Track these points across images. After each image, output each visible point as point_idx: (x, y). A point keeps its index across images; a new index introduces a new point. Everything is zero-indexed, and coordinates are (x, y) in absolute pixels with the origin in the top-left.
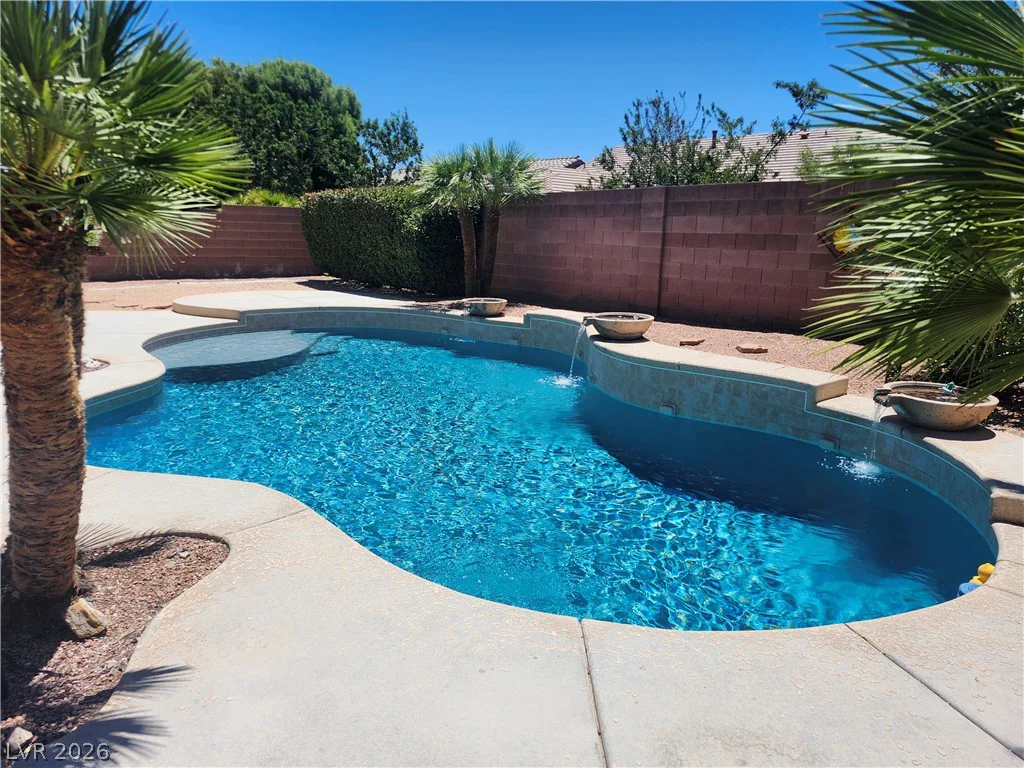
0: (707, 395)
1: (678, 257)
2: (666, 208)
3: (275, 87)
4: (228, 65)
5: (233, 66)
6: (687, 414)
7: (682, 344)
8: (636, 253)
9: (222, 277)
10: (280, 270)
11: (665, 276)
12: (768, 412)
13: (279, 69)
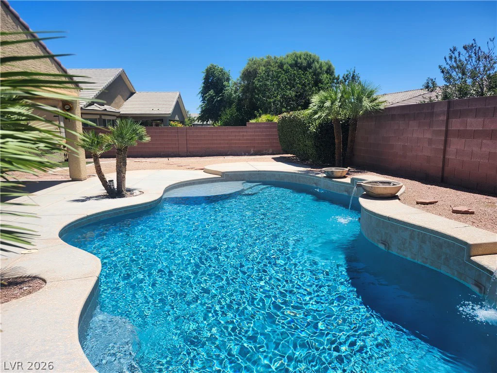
0: (405, 240)
1: (456, 145)
2: (448, 113)
3: (291, 65)
4: (273, 58)
5: (275, 58)
6: (394, 251)
7: (418, 203)
8: (430, 142)
9: (245, 155)
10: (271, 151)
11: (447, 157)
12: (443, 257)
13: (294, 56)
